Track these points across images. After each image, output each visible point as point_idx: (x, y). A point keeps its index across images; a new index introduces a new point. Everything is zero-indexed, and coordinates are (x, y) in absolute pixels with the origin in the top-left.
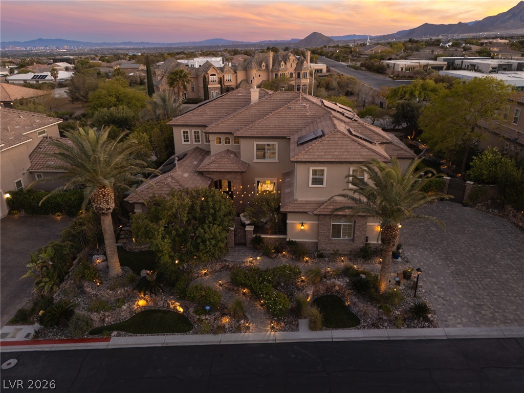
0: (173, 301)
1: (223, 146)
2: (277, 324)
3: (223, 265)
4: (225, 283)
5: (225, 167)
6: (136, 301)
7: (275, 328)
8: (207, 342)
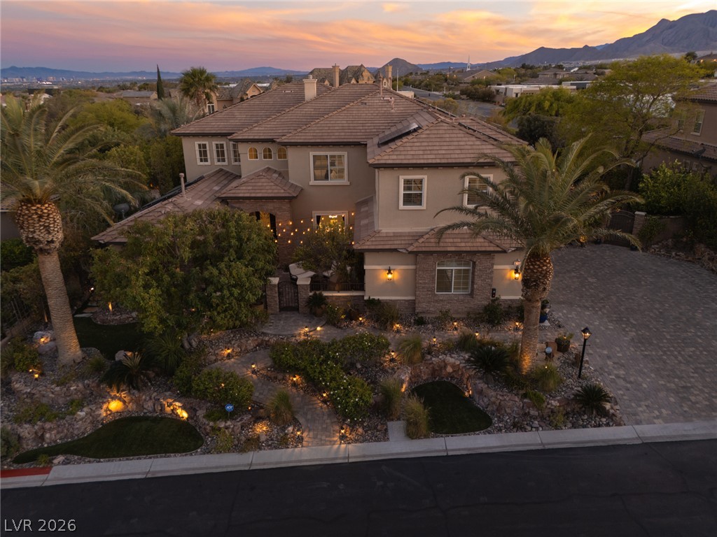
0: (170, 401)
1: (261, 163)
2: (351, 431)
3: (260, 341)
4: (263, 369)
5: (263, 191)
6: (103, 403)
7: (347, 437)
8: (227, 467)
